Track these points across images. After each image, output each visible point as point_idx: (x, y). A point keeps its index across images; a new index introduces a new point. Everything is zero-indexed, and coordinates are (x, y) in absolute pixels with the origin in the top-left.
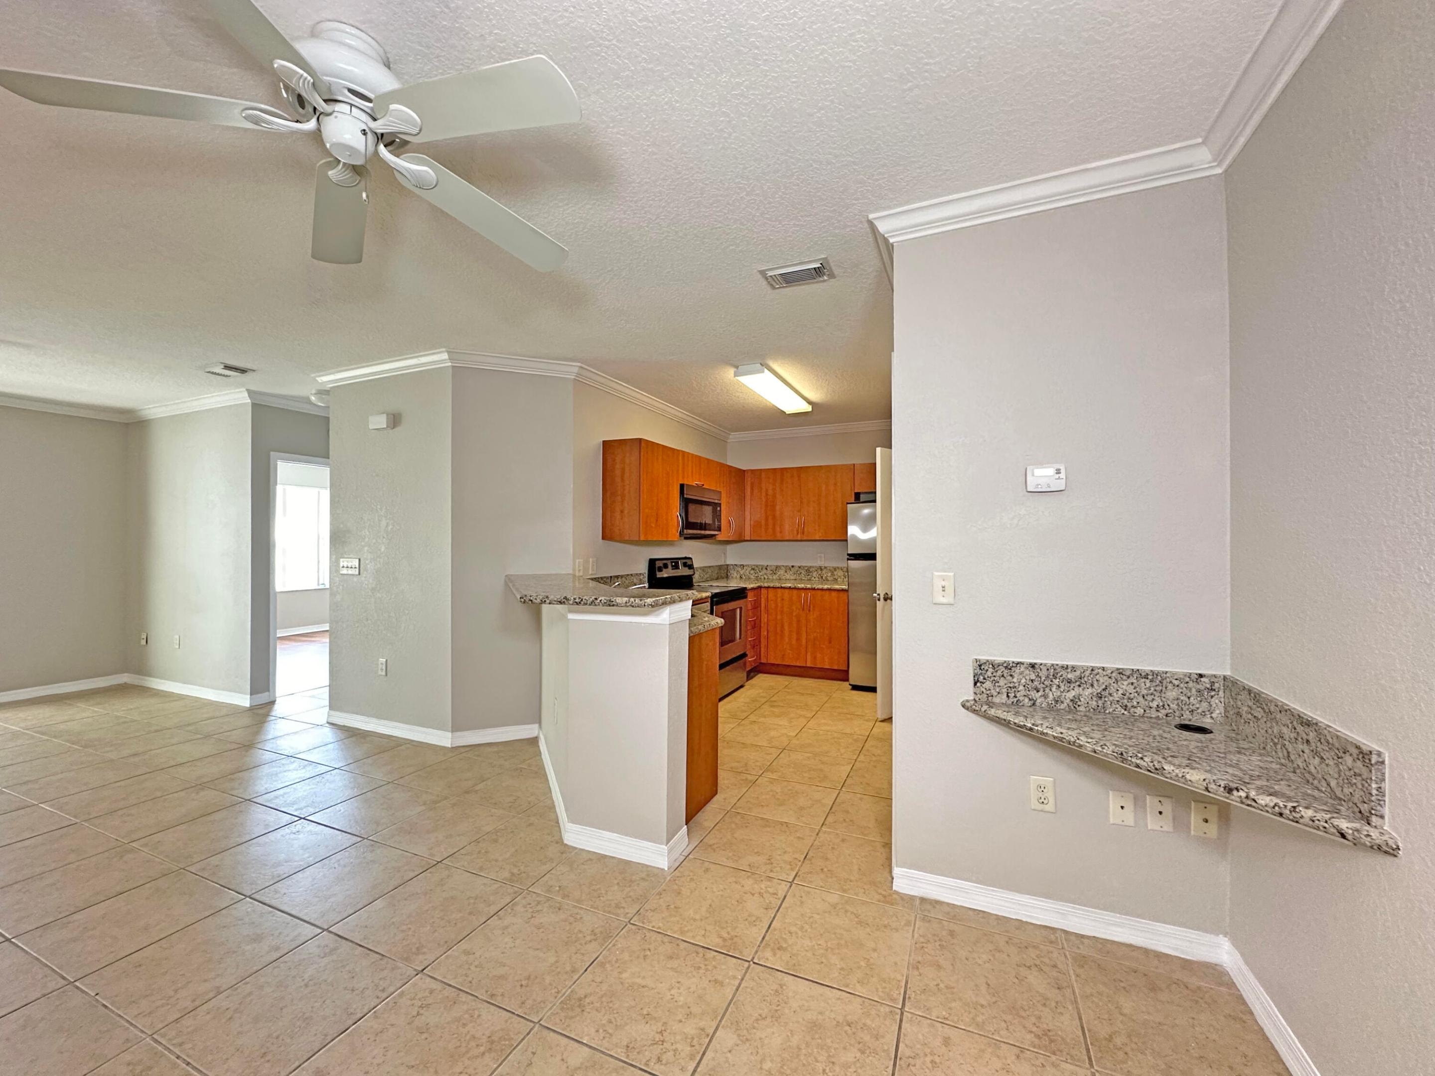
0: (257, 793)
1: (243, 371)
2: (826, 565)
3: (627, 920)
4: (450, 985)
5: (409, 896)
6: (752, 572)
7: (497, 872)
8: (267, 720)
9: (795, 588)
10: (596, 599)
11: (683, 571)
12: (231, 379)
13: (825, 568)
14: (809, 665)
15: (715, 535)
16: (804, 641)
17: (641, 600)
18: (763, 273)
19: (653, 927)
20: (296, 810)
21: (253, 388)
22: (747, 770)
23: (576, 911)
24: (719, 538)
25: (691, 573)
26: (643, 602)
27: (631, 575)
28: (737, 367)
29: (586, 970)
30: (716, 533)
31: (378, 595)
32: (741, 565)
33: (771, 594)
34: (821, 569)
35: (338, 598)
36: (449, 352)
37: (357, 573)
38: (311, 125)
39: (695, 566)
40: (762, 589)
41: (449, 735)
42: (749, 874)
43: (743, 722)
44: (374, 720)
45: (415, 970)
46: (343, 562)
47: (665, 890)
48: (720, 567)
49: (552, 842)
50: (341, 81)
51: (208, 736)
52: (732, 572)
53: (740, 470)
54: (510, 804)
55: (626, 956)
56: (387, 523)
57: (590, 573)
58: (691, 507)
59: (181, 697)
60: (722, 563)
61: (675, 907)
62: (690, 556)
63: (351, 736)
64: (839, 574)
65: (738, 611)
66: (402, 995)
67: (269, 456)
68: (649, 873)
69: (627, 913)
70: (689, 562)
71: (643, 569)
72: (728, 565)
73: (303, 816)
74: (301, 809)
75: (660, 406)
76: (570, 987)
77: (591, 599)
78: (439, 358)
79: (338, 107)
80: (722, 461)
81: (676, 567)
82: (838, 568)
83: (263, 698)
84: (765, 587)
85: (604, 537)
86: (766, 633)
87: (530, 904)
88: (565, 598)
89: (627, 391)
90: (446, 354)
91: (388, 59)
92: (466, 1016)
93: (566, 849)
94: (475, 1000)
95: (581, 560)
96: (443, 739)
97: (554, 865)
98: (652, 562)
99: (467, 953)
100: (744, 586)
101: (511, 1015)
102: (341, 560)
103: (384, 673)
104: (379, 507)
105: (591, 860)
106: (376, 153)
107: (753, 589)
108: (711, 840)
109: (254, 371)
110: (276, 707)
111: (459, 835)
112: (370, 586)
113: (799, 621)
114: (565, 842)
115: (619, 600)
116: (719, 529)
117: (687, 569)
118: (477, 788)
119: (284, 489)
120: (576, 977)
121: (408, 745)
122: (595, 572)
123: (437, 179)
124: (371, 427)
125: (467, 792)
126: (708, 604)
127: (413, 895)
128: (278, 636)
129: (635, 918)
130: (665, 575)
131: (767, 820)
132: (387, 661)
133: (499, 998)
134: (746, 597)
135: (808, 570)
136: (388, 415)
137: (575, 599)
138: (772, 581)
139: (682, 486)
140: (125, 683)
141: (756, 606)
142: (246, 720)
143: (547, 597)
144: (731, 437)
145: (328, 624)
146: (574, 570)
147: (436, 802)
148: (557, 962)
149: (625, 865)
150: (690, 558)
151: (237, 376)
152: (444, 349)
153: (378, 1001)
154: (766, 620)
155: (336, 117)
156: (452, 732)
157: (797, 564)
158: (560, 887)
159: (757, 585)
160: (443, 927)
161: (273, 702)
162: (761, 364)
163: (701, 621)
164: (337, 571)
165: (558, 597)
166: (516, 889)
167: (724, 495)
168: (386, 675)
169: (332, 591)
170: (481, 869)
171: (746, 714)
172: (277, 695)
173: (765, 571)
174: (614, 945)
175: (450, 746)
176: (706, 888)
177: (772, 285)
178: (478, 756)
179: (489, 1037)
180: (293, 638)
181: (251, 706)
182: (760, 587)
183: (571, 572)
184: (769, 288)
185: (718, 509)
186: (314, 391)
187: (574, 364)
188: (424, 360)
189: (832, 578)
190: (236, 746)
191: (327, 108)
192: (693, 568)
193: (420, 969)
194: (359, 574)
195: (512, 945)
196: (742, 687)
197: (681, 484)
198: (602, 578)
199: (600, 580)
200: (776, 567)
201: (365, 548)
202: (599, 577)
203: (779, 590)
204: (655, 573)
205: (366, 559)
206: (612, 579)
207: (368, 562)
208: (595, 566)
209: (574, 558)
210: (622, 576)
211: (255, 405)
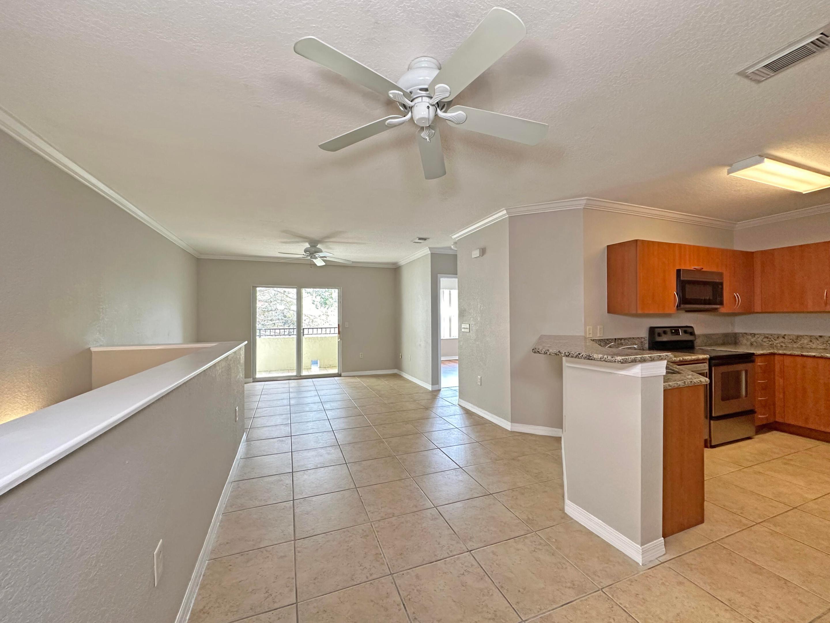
0: (425, 431)
1: (425, 239)
3: (600, 587)
4: (482, 567)
5: (473, 507)
6: (765, 340)
7: (520, 513)
8: (437, 398)
9: (822, 357)
10: (579, 354)
11: (682, 336)
12: (423, 244)
15: (716, 309)
17: (612, 357)
18: (742, 74)
19: (621, 604)
20: (437, 443)
21: (431, 246)
22: (741, 513)
23: (564, 562)
24: (722, 311)
25: (692, 339)
26: (614, 358)
27: (633, 338)
28: (731, 165)
29: (562, 606)
30: (718, 306)
31: (477, 343)
32: (751, 334)
33: (788, 361)
35: (461, 343)
36: (506, 209)
37: (468, 331)
38: (409, 116)
39: (696, 333)
40: (777, 356)
41: (510, 423)
42: (728, 608)
43: (745, 470)
44: (476, 407)
45: (467, 549)
46: (463, 326)
47: (636, 580)
48: (727, 335)
49: (557, 508)
50: (415, 87)
51: (415, 401)
52: (740, 339)
53: (747, 253)
54: (536, 475)
55: (594, 613)
56: (481, 306)
57: (598, 336)
58: (688, 287)
59: (411, 382)
60: (729, 331)
61: (643, 599)
62: (692, 325)
63: (466, 414)
65: (743, 373)
66: (458, 558)
67: (437, 276)
68: (625, 560)
69: (602, 582)
70: (689, 330)
71: (644, 334)
72: (736, 334)
73: (439, 447)
74: (439, 443)
75: (657, 213)
76: (549, 611)
77: (576, 354)
78: (502, 214)
79: (416, 101)
80: (729, 248)
81: (677, 333)
83: (436, 387)
84: (780, 354)
85: (609, 312)
86: (781, 396)
87: (535, 542)
88: (559, 352)
89: (630, 208)
90: (505, 211)
91: (439, 63)
92: (486, 591)
93: (565, 516)
94: (492, 584)
95: (591, 327)
96: (507, 425)
97: (555, 523)
98: (652, 330)
99: (494, 553)
100: (754, 352)
101: (510, 606)
102: (463, 324)
103: (480, 384)
104: (477, 297)
105: (581, 531)
106: (436, 115)
107: (764, 355)
108: (688, 559)
109: (429, 238)
110: (441, 392)
111: (504, 483)
112: (474, 338)
114: (566, 512)
115: (595, 356)
116: (721, 304)
117: (687, 335)
118: (520, 458)
119: (443, 291)
120: (555, 606)
121: (490, 425)
122: (602, 335)
123: (467, 115)
124: (473, 257)
125: (513, 459)
126: (706, 365)
127: (475, 507)
128: (442, 360)
129: (607, 589)
130: (665, 340)
131: (761, 568)
132: (481, 377)
133: (505, 591)
134: (753, 361)
136: (480, 249)
137: (565, 353)
138: (793, 348)
139: (678, 271)
140: (396, 373)
141: (768, 371)
142: (429, 397)
143: (548, 350)
144: (737, 226)
145: (458, 356)
146: (585, 333)
147: (496, 460)
148: (544, 588)
149: (607, 546)
150: (692, 327)
151: (423, 242)
152: (504, 208)
153: (448, 556)
154: (781, 384)
155: (417, 106)
156: (511, 422)
158: (556, 540)
159: (770, 352)
160: (485, 532)
161: (440, 390)
162: (759, 156)
163: (683, 378)
164: (461, 330)
165: (555, 351)
166: (529, 528)
167: (726, 275)
168: (481, 385)
169: (459, 340)
170: (512, 507)
171: (750, 464)
172: (442, 387)
173: (781, 339)
174: (586, 600)
175: (510, 430)
176: (677, 598)
177: (755, 80)
178: (524, 440)
179: (495, 611)
180: (454, 361)
181: (432, 390)
182: (773, 354)
183: (583, 334)
184: (753, 84)
185: (720, 287)
186: (453, 243)
187: (583, 198)
188: (495, 217)
190: (422, 407)
191: (412, 104)
192: (695, 335)
193: (470, 549)
195: (519, 562)
196: (749, 438)
197: (677, 270)
198: (607, 340)
199: (606, 341)
200: (798, 337)
201: (472, 319)
202: (605, 339)
203: (800, 358)
204: (654, 338)
205: (472, 324)
206: (616, 341)
207: (473, 326)
208: (602, 331)
209: (586, 325)
210: (625, 339)
211: (432, 254)
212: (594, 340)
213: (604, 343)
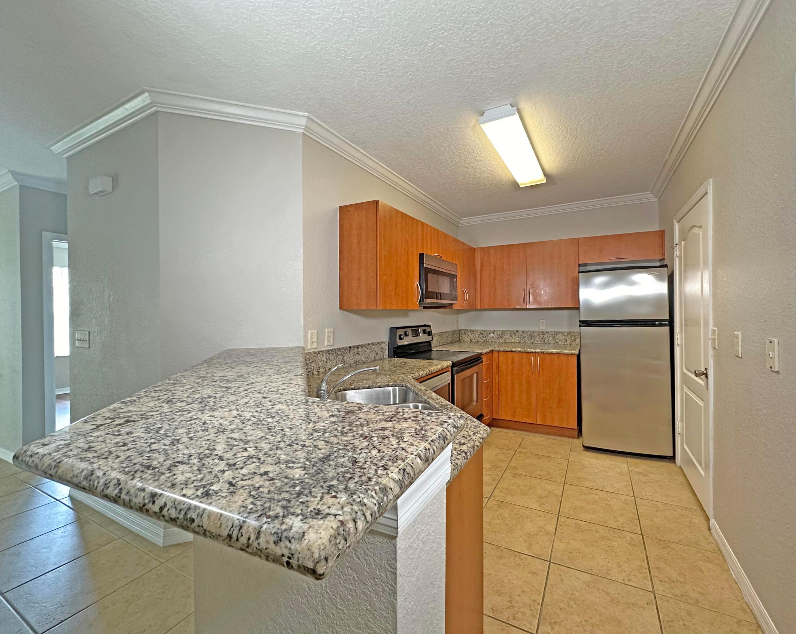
2: (548, 330)
6: (481, 336)
9: (525, 352)
11: (423, 338)
13: (547, 332)
14: (539, 422)
15: (452, 304)
16: (534, 402)
24: (455, 307)
25: (431, 339)
27: (373, 344)
30: (453, 302)
31: (104, 370)
32: (470, 331)
33: (504, 357)
34: (543, 334)
37: (87, 346)
39: (433, 333)
40: (494, 353)
46: (79, 335)
48: (454, 332)
52: (463, 336)
53: (472, 247)
56: (109, 294)
57: (326, 345)
58: (430, 277)
60: (455, 329)
62: (429, 324)
64: (560, 338)
65: (475, 375)
67: (41, 236)
70: (428, 329)
71: (385, 338)
72: (460, 331)
80: (456, 237)
81: (416, 334)
82: (559, 333)
84: (496, 351)
85: (341, 308)
86: (497, 392)
95: (315, 331)
98: (393, 330)
100: (480, 351)
104: (103, 277)
107: (486, 353)
112: (97, 361)
113: (528, 382)
116: (455, 298)
117: (426, 335)
122: (331, 343)
126: (449, 373)
130: (406, 343)
134: (481, 362)
135: (531, 335)
139: (421, 256)
141: (490, 369)
144: (462, 222)
145: (69, 388)
146: (306, 342)
150: (429, 326)
154: (497, 381)
157: (521, 329)
159: (490, 349)
162: (511, 105)
164: (75, 343)
167: (459, 268)
173: (492, 336)
182: (492, 352)
183: (302, 345)
185: (455, 280)
187: (301, 113)
189: (553, 342)
192: (432, 335)
194: (89, 347)
197: (420, 254)
198: (339, 350)
199: (337, 351)
200: (503, 332)
201: (94, 321)
202: (335, 349)
203: (510, 353)
204: (396, 342)
205: (94, 332)
206: (352, 349)
207: (95, 335)
208: (332, 337)
209: (306, 328)
210: (362, 346)
211: (22, 188)
212: (318, 352)
213: (334, 355)
